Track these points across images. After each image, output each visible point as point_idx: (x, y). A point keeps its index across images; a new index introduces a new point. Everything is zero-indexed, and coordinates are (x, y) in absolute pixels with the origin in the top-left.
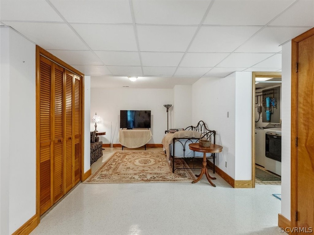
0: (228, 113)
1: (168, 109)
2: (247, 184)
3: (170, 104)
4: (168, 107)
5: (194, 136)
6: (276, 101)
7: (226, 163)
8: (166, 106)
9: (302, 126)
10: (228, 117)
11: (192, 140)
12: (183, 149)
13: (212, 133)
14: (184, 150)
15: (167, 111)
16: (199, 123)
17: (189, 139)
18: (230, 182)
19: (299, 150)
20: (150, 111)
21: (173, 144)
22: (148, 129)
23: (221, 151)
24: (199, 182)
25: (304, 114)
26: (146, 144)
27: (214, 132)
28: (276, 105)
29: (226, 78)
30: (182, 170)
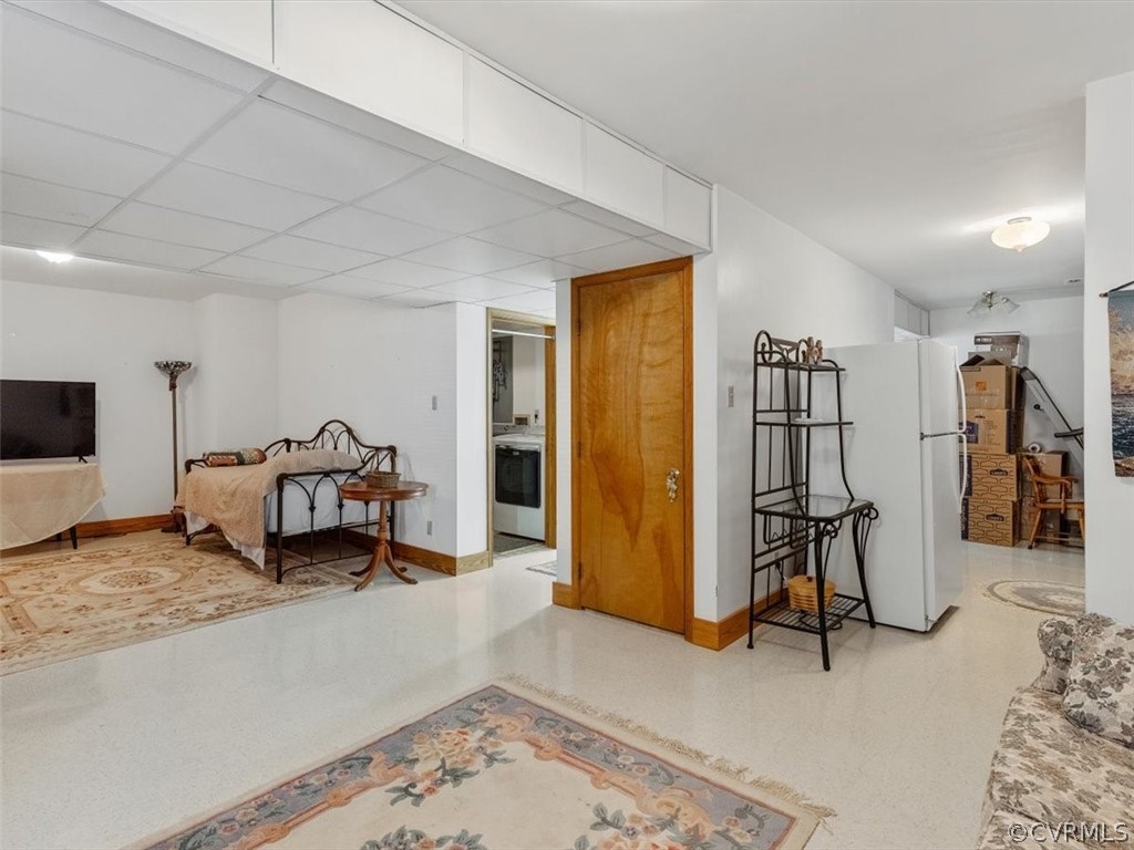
0: (434, 399)
1: (173, 377)
2: (478, 562)
3: (185, 360)
4: (174, 371)
5: (337, 465)
6: (504, 371)
7: (430, 524)
8: (167, 365)
9: (587, 423)
10: (434, 408)
11: (336, 477)
12: (308, 504)
13: (386, 452)
14: (312, 508)
15: (173, 387)
16: (323, 430)
17: (327, 474)
18: (443, 565)
19: (583, 462)
20: (94, 384)
21: (276, 493)
22: (77, 458)
23: (425, 495)
24: (372, 584)
25: (588, 404)
26: (80, 525)
27: (392, 450)
28: (504, 380)
29: (426, 309)
30: (299, 573)
